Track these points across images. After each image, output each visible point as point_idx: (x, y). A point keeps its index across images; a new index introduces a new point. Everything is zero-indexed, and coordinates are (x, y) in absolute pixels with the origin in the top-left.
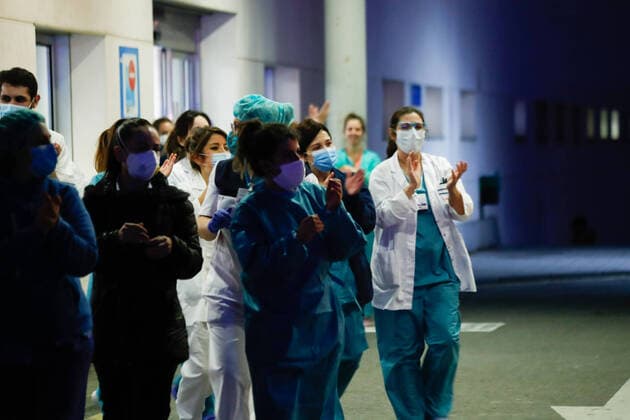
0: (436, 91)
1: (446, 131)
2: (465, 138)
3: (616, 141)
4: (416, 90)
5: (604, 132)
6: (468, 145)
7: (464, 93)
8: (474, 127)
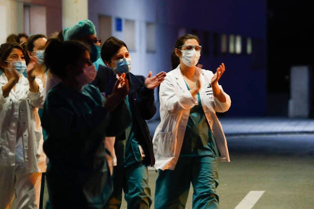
0: (131, 22)
1: (137, 47)
2: (149, 51)
3: (238, 55)
4: (119, 21)
5: (232, 49)
6: (151, 55)
7: (148, 24)
8: (154, 45)
